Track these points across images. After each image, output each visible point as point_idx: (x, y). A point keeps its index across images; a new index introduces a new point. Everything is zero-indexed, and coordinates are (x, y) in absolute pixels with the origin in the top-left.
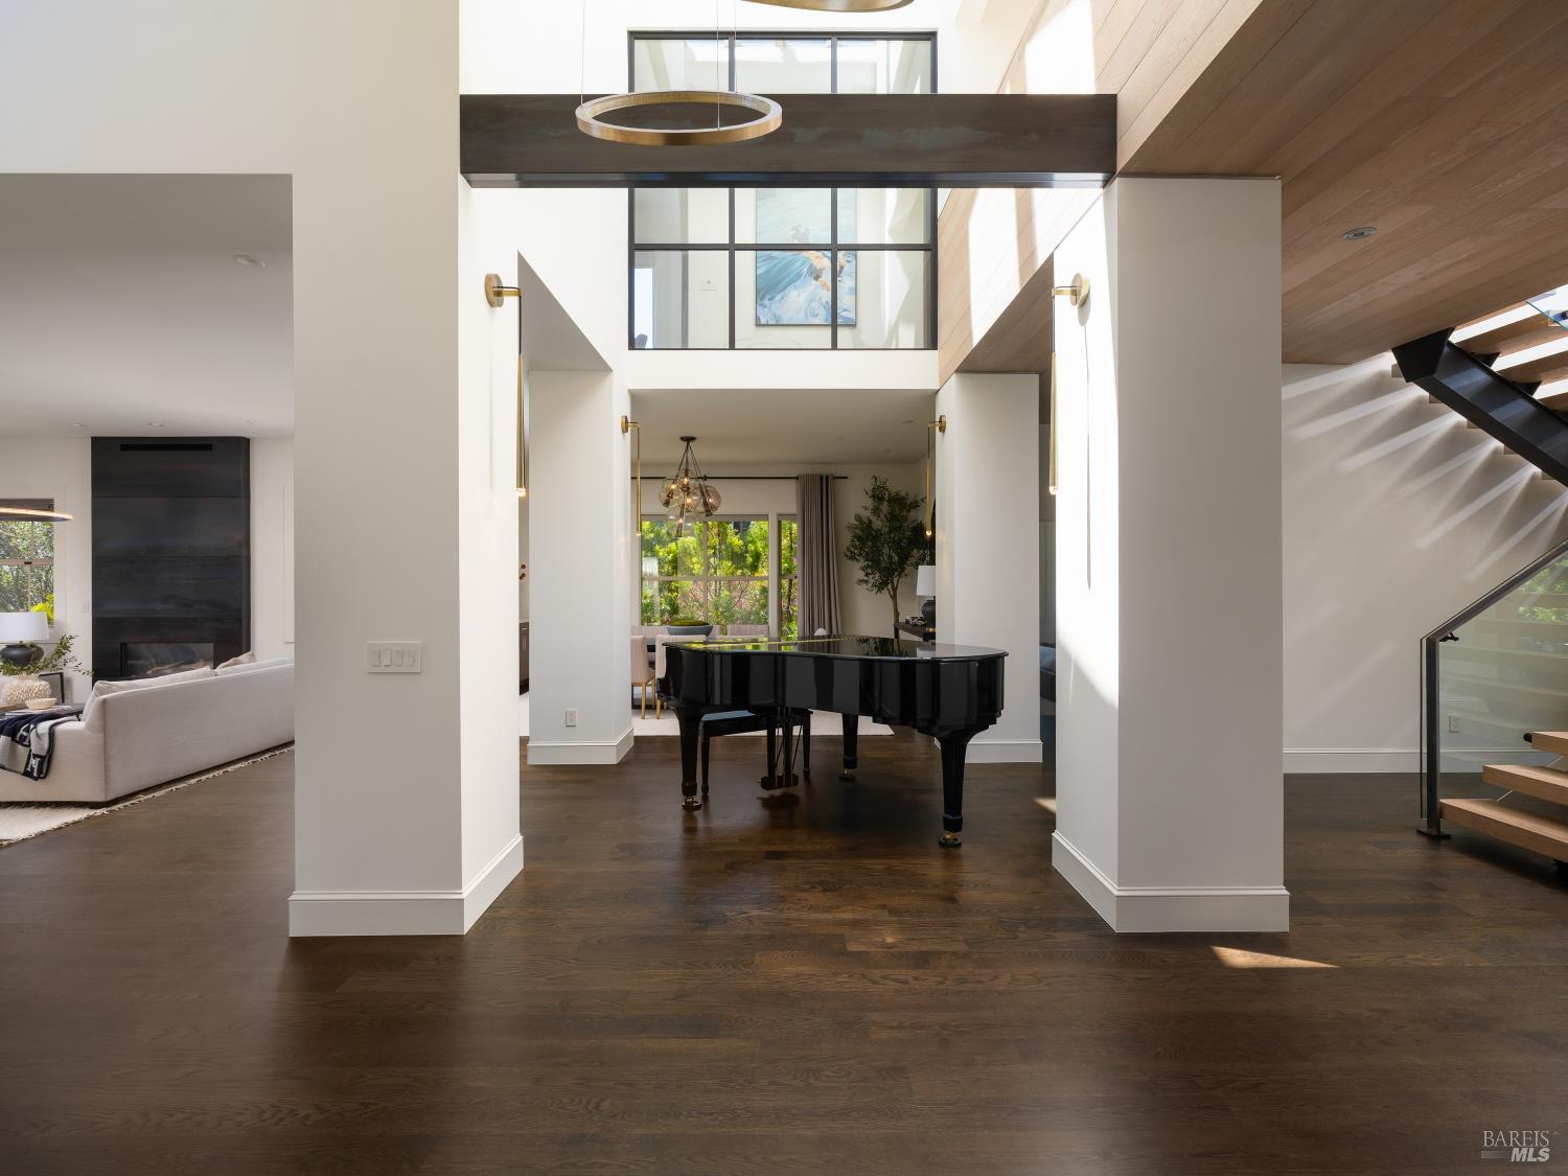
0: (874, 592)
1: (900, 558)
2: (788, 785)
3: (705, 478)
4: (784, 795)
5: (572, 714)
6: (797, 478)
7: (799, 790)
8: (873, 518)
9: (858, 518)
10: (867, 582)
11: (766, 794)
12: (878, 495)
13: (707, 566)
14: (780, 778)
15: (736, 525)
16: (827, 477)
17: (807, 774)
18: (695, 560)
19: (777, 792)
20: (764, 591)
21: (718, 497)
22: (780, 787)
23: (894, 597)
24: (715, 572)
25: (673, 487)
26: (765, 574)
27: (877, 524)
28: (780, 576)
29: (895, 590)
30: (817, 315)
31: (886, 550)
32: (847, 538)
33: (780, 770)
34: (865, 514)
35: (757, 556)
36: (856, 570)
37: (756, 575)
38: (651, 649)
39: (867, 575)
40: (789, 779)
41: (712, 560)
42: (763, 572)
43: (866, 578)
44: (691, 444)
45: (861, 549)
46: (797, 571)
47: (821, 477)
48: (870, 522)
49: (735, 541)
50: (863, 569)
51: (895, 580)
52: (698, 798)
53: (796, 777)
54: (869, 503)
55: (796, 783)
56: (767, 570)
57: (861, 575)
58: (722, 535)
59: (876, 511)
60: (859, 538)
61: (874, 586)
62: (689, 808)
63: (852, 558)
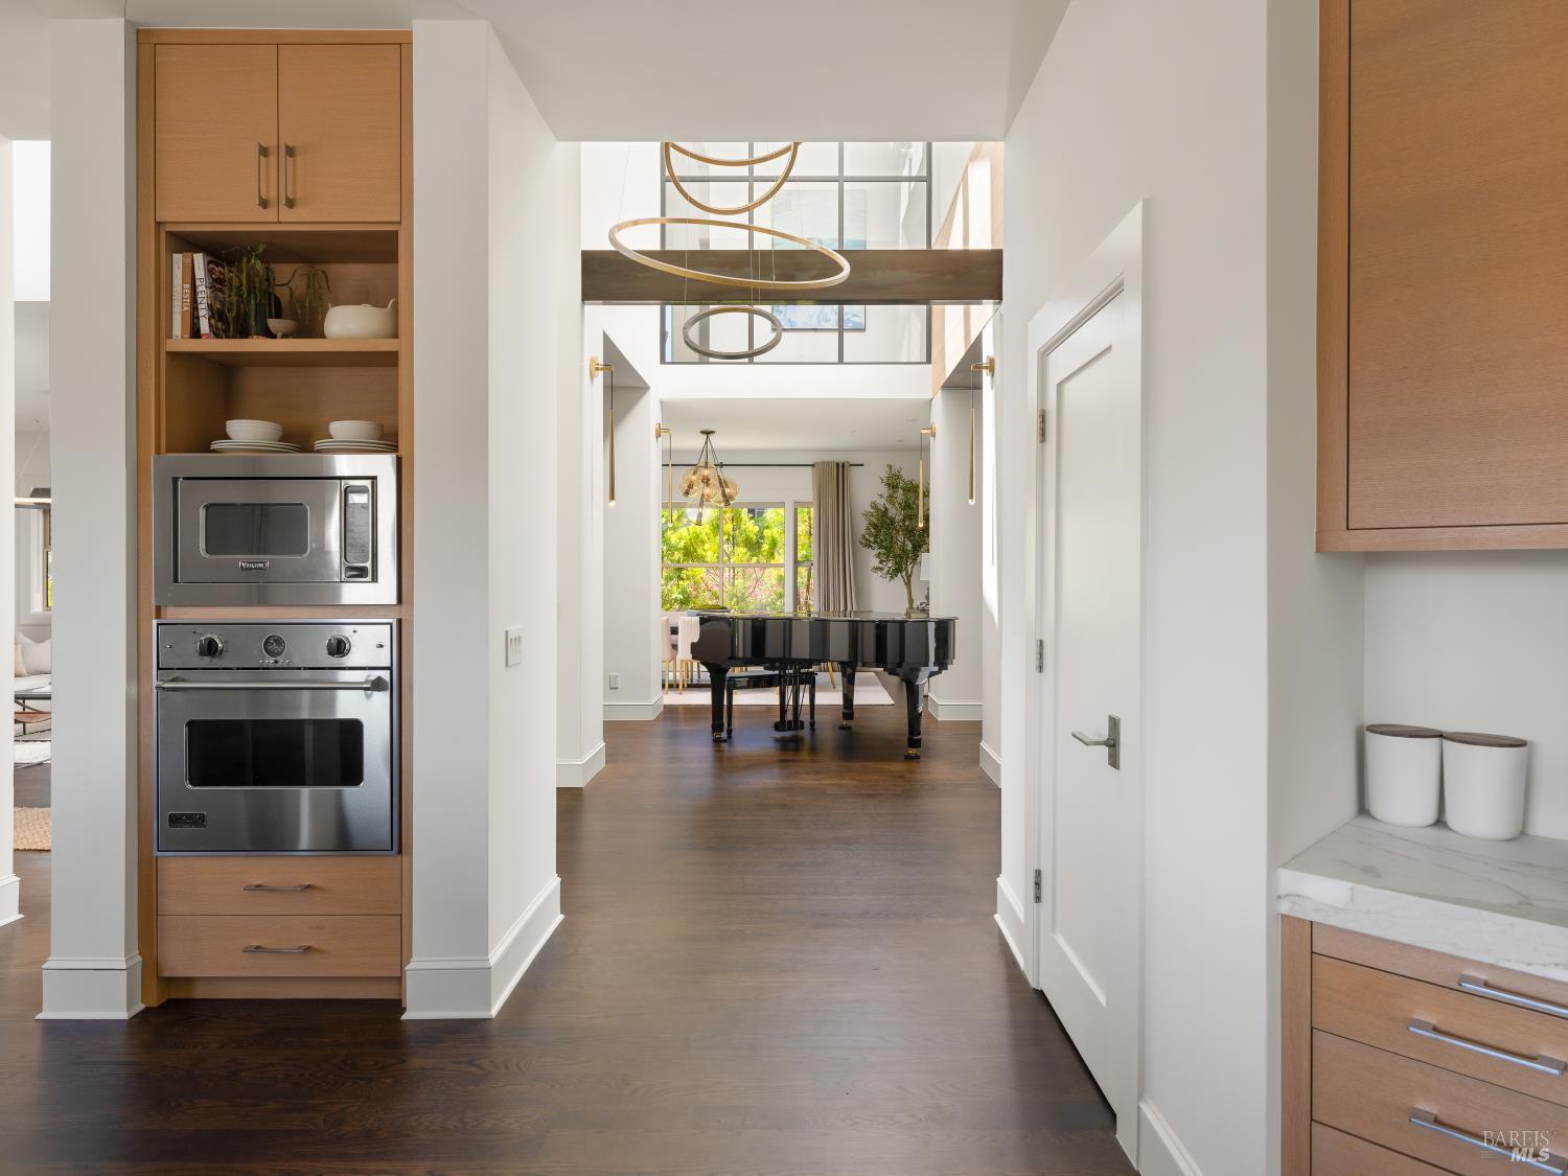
0: (888, 579)
1: (914, 546)
2: (796, 728)
3: (721, 465)
4: (793, 736)
5: (615, 677)
6: (813, 465)
7: (805, 733)
8: (889, 506)
9: (874, 506)
10: (881, 569)
11: (779, 735)
12: (893, 483)
13: (721, 553)
14: (790, 722)
15: (751, 511)
16: (843, 465)
17: (812, 724)
18: (707, 546)
19: (788, 734)
20: (781, 579)
21: (735, 487)
22: (789, 729)
23: (908, 584)
24: (729, 558)
25: (694, 478)
26: (782, 561)
27: (892, 512)
28: (797, 563)
29: (909, 577)
30: (829, 320)
31: (901, 538)
32: (862, 525)
33: (789, 717)
34: (881, 502)
35: (774, 543)
36: (871, 557)
37: (773, 562)
38: (674, 631)
39: (881, 562)
40: (797, 724)
41: (725, 547)
42: (779, 559)
43: (881, 566)
44: (711, 437)
45: (876, 537)
46: (814, 559)
47: (838, 465)
48: (886, 509)
49: (750, 527)
50: (878, 555)
51: (910, 567)
52: (724, 735)
53: (802, 723)
54: (885, 491)
55: (802, 728)
56: (783, 557)
57: (875, 562)
58: (736, 519)
59: (891, 498)
60: (875, 526)
61: (888, 573)
62: (717, 741)
63: (868, 545)
